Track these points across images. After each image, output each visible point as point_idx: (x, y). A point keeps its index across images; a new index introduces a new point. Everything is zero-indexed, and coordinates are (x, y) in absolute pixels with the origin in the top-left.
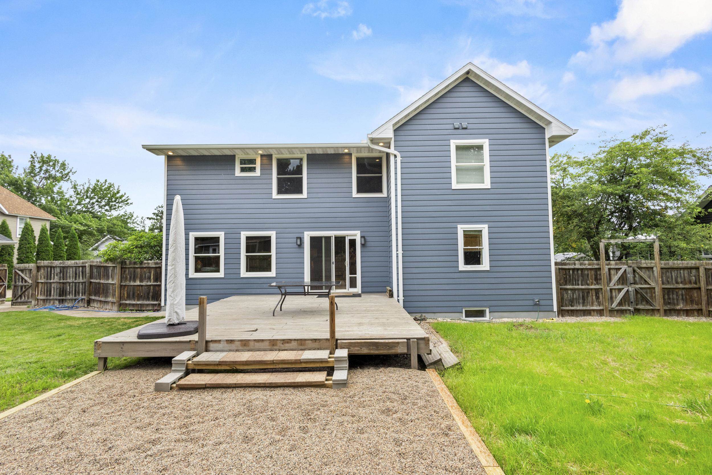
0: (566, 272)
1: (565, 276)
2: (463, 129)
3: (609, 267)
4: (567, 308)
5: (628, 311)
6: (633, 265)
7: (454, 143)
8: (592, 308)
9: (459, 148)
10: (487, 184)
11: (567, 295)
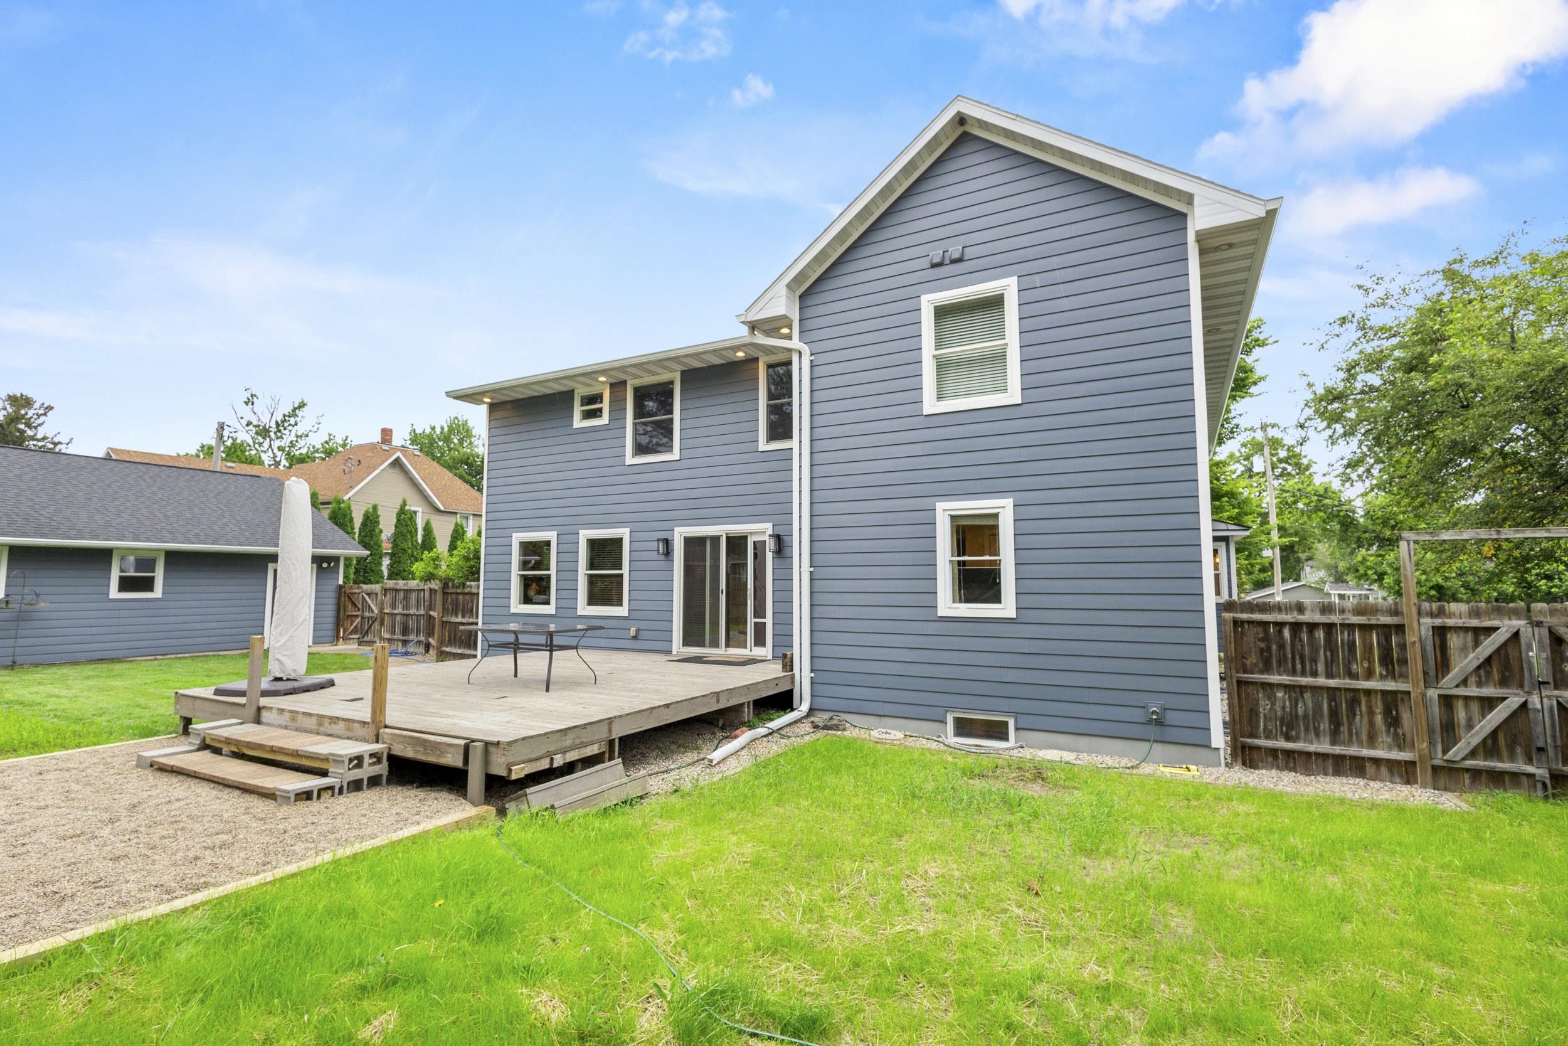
0: (1266, 632)
1: (1262, 645)
2: (954, 261)
3: (1438, 622)
4: (1270, 743)
5: (1524, 779)
6: (1548, 620)
7: (928, 302)
8: (1366, 752)
9: (942, 313)
10: (1013, 394)
11: (1273, 704)
